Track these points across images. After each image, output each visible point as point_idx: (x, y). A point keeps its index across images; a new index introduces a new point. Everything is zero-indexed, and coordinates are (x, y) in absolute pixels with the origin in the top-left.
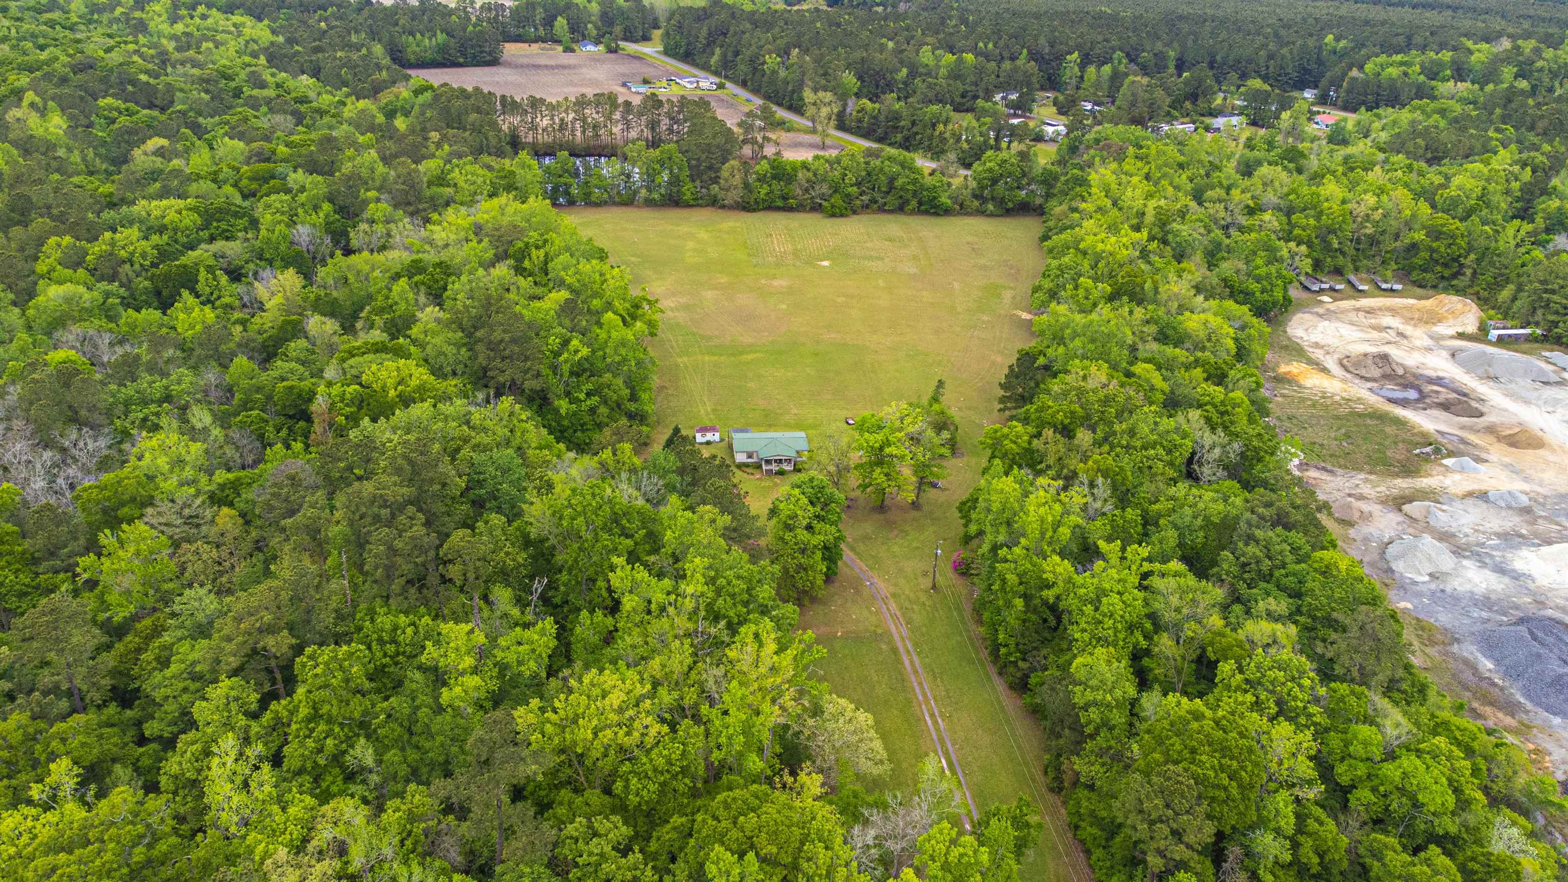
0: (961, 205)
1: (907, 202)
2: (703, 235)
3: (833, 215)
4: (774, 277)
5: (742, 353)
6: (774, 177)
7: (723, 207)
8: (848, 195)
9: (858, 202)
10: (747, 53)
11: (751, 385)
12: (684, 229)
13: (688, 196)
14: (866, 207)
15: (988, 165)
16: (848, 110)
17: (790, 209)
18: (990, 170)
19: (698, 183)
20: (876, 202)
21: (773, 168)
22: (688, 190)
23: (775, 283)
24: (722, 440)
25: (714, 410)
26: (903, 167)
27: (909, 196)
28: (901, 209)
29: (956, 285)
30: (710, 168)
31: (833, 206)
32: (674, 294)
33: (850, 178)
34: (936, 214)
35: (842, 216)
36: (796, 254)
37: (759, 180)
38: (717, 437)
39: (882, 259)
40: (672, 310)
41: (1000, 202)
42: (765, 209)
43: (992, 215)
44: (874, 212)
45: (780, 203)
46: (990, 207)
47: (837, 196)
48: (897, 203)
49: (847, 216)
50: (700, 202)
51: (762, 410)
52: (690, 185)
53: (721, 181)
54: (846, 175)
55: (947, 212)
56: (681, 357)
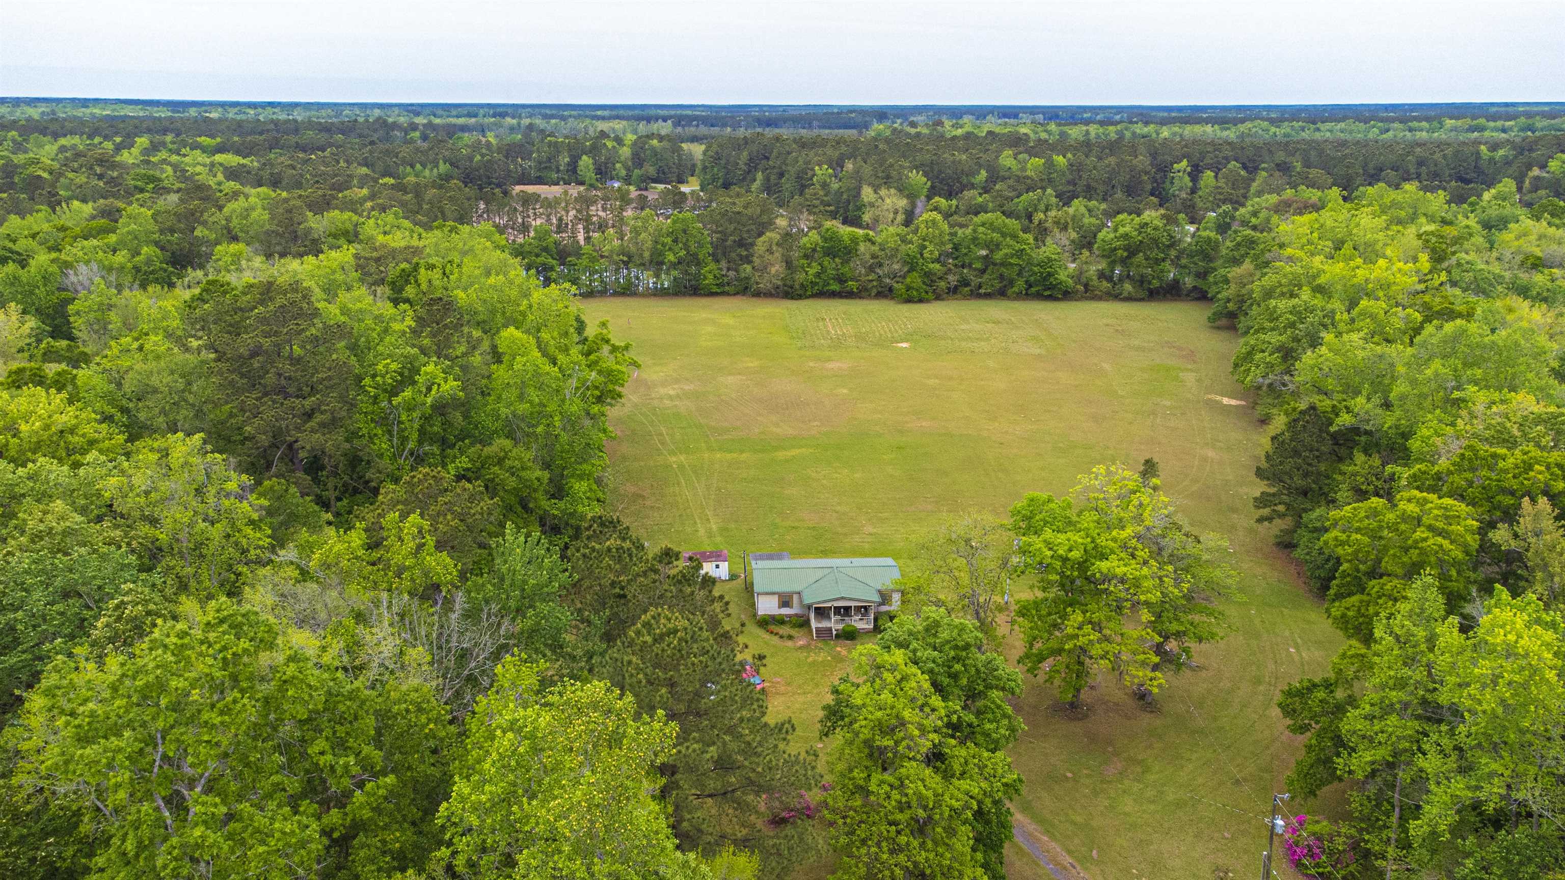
0: (1086, 286)
1: (1011, 283)
2: (728, 320)
3: (909, 300)
4: (829, 360)
5: (776, 449)
6: (828, 253)
7: (758, 294)
8: (927, 274)
9: (942, 284)
10: (792, 170)
11: (792, 491)
12: (702, 315)
13: (710, 280)
14: (953, 292)
15: (1121, 230)
17: (849, 295)
18: (1126, 236)
19: (724, 264)
20: (967, 284)
21: (825, 240)
22: (710, 271)
23: (830, 365)
24: (733, 577)
25: (723, 530)
26: (1004, 235)
27: (1014, 275)
28: (1001, 293)
29: (1106, 366)
30: (741, 243)
31: (908, 288)
32: (677, 381)
33: (931, 250)
34: (1051, 298)
35: (921, 301)
36: (860, 337)
37: (806, 256)
39: (988, 339)
40: (671, 398)
41: (1141, 281)
42: (813, 296)
43: (1129, 299)
44: (965, 297)
45: (835, 287)
46: (1128, 287)
47: (915, 274)
48: (998, 285)
49: (928, 301)
50: (727, 288)
51: (809, 528)
52: (712, 266)
53: (755, 259)
54: (925, 247)
55: (1067, 295)
56: (675, 454)
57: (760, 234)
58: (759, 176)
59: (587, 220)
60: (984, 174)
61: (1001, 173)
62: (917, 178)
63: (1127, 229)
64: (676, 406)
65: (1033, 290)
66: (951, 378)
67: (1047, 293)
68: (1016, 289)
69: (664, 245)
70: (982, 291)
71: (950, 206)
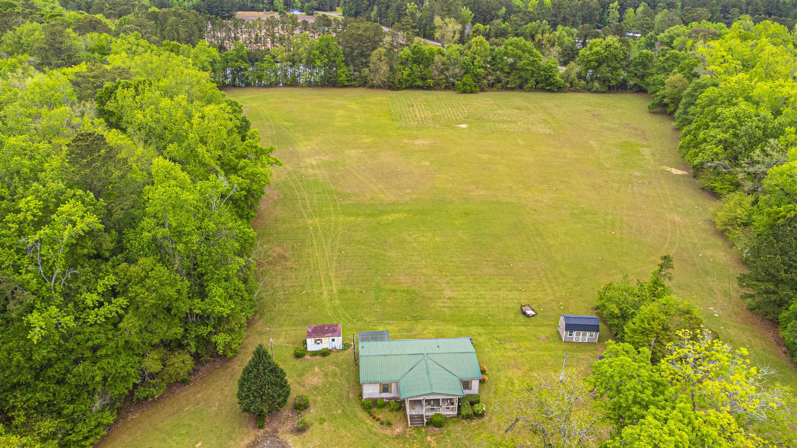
0: (571, 83)
1: (527, 81)
2: (353, 106)
3: (464, 92)
4: (417, 137)
5: (382, 213)
6: (415, 61)
7: (372, 87)
8: (476, 75)
9: (485, 81)
10: (394, 5)
11: (393, 254)
12: (338, 102)
13: (343, 79)
14: (491, 86)
15: (595, 49)
16: (466, 31)
17: (429, 88)
18: (597, 53)
19: (351, 67)
20: (500, 82)
21: (414, 53)
22: (343, 72)
23: (418, 142)
24: (346, 346)
25: (342, 292)
26: (524, 51)
27: (528, 76)
28: (521, 88)
29: (593, 143)
30: (362, 55)
31: (464, 84)
32: (318, 153)
33: (479, 60)
34: (550, 91)
35: (472, 92)
36: (435, 119)
37: (402, 63)
38: (338, 343)
39: (515, 122)
40: (313, 167)
41: (604, 81)
42: (406, 88)
43: (597, 92)
44: (498, 90)
45: (420, 83)
46: (596, 84)
47: (469, 75)
48: (518, 82)
49: (476, 92)
50: (353, 83)
51: (404, 292)
52: (345, 69)
53: (371, 65)
54: (475, 59)
55: (560, 89)
56: (312, 217)
57: (375, 48)
58: (376, 8)
59: (273, 36)
60: (504, 9)
61: (514, 9)
62: (466, 12)
63: (599, 48)
64: (315, 174)
65: (540, 85)
66: (495, 154)
67: (548, 88)
68: (529, 85)
69: (314, 55)
70: (509, 86)
71: (486, 29)
